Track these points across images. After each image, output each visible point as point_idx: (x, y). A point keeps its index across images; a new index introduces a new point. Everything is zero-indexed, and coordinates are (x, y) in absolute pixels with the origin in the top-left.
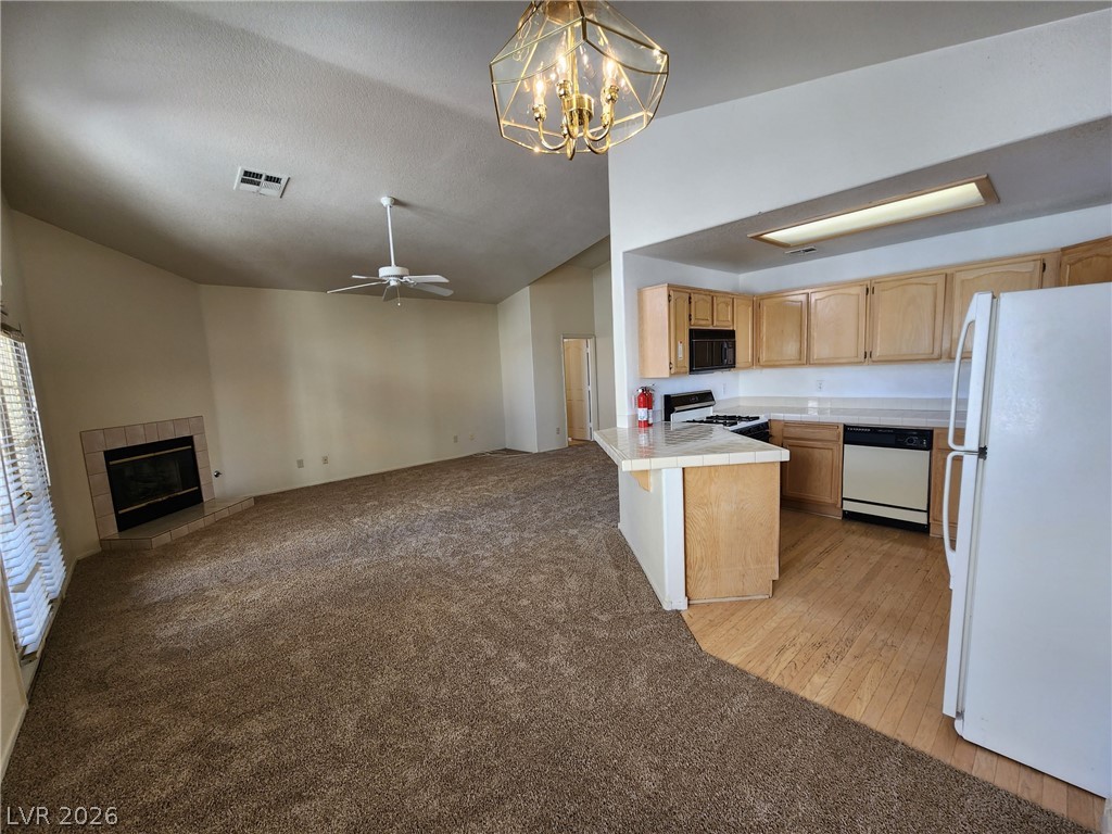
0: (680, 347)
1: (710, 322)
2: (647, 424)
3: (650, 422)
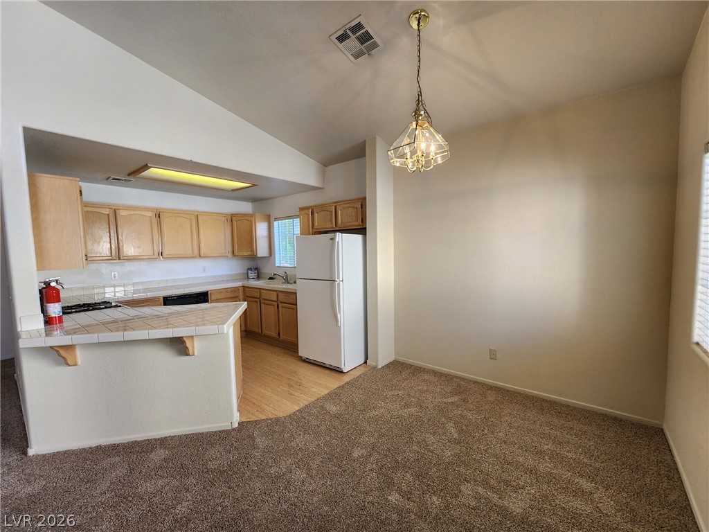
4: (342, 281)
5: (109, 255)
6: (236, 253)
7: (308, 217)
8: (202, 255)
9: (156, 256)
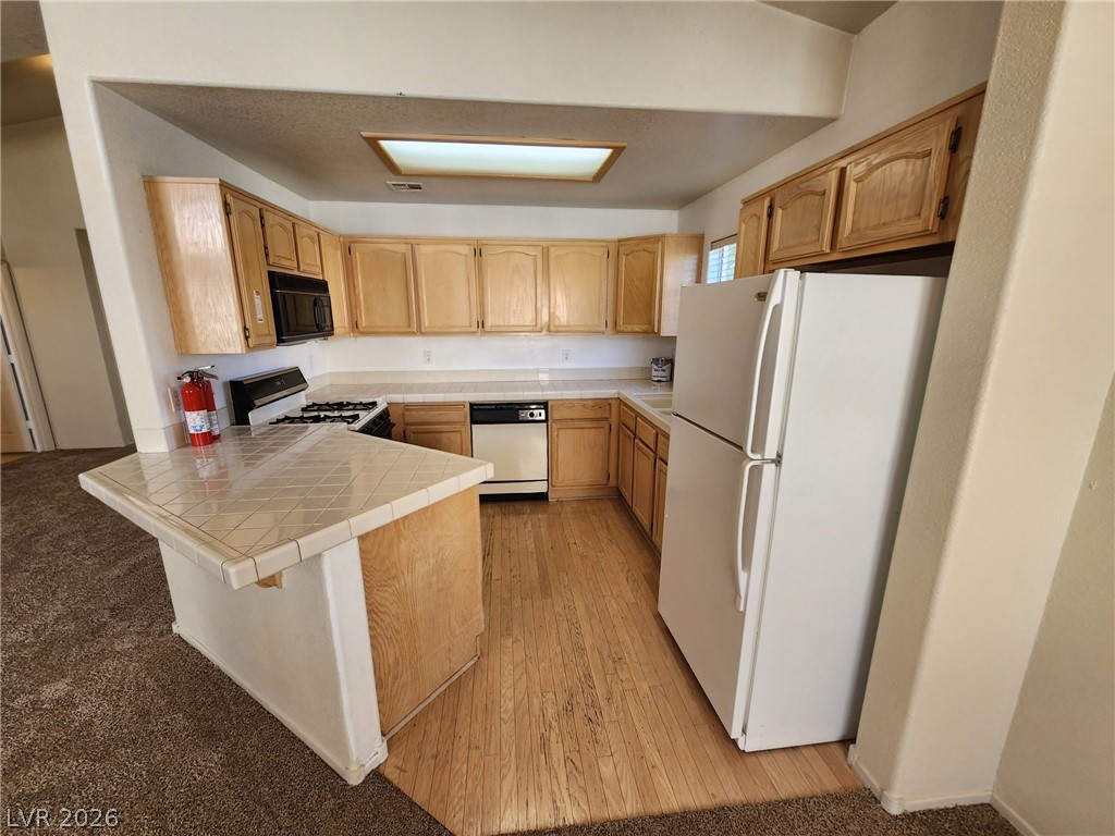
0: (258, 301)
1: (295, 265)
2: (209, 438)
3: (216, 433)
4: (778, 461)
6: (621, 327)
7: (759, 228)
8: (553, 328)
9: (474, 328)
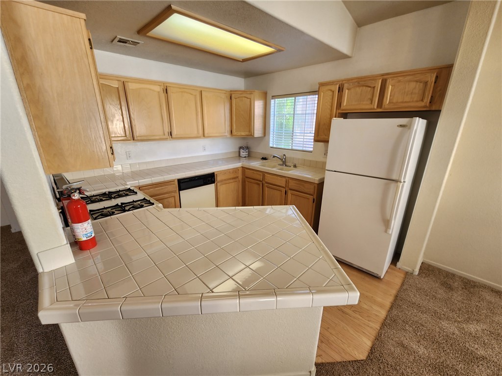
5: (124, 135)
6: (234, 132)
7: (333, 95)
8: (206, 135)
9: (167, 136)
